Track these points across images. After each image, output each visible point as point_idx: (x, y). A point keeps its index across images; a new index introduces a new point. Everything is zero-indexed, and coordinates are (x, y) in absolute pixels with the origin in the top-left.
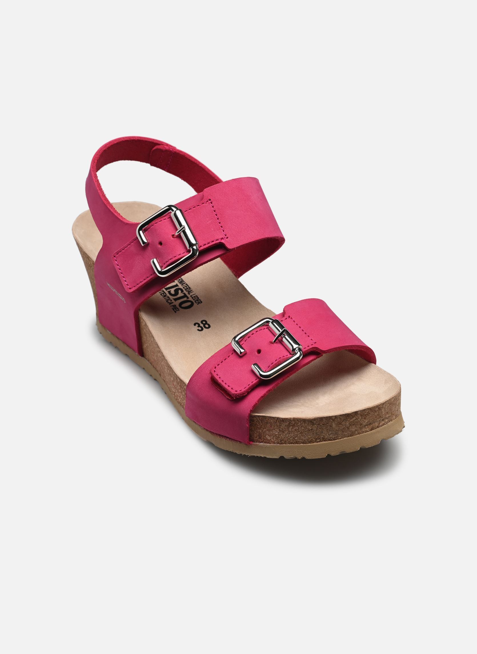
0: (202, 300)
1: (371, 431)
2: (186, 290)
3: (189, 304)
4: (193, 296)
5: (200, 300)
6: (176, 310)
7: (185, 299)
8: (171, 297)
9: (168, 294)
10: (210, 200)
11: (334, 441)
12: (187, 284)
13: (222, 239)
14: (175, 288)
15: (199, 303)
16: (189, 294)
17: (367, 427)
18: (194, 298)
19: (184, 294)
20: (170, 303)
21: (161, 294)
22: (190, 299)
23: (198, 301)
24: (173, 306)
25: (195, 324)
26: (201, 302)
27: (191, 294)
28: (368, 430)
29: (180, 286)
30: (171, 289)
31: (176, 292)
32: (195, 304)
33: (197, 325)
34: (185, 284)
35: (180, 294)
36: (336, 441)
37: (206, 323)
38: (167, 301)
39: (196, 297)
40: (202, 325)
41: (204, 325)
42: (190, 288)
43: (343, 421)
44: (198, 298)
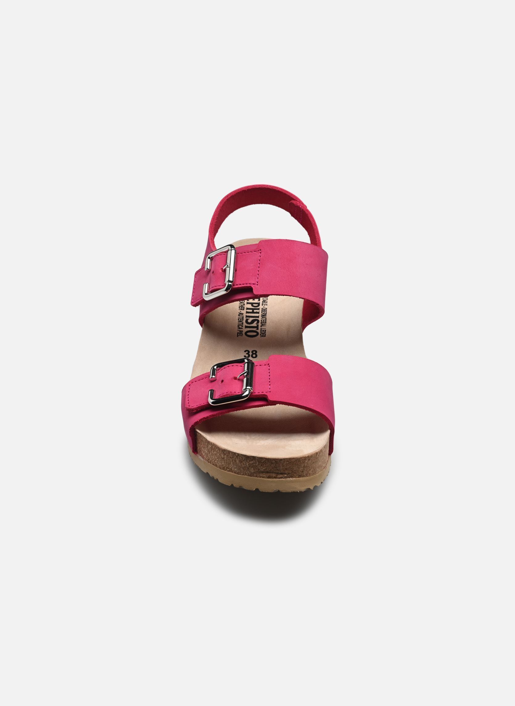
0: (266, 335)
1: (268, 479)
2: (261, 322)
3: (255, 334)
4: (262, 329)
5: (265, 334)
6: (240, 334)
7: (255, 329)
8: (245, 324)
9: (245, 321)
10: (261, 250)
11: (237, 475)
12: (266, 319)
13: (254, 284)
14: (255, 318)
15: (263, 336)
16: (261, 327)
17: (264, 474)
18: (262, 331)
19: (258, 325)
20: (239, 328)
21: (239, 319)
22: (259, 331)
23: (263, 334)
24: (240, 331)
25: (245, 351)
26: (265, 336)
27: (263, 327)
28: (265, 477)
29: (260, 319)
30: (250, 318)
31: (253, 322)
32: (259, 335)
33: (247, 352)
34: (265, 318)
35: (255, 324)
36: (239, 475)
37: (256, 354)
38: (238, 326)
39: (264, 331)
40: (251, 354)
41: (253, 354)
42: (266, 322)
43: (244, 461)
44: (265, 332)
